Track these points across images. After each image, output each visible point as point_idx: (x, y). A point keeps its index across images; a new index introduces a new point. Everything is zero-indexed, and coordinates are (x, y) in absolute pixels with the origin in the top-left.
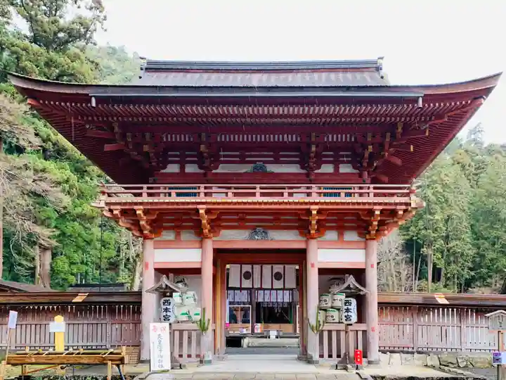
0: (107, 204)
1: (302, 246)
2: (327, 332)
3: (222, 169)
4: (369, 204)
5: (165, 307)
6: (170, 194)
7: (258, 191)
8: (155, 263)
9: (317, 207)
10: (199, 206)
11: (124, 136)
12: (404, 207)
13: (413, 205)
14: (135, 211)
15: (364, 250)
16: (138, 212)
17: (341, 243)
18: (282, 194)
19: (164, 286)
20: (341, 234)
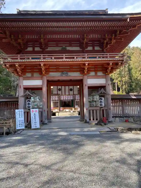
0: (4, 62)
1: (81, 78)
2: (92, 111)
3: (49, 49)
4: (108, 61)
5: (28, 103)
6: (29, 58)
7: (64, 57)
8: (23, 86)
9: (88, 62)
10: (41, 63)
11: (10, 36)
12: (121, 62)
14: (15, 65)
15: (105, 79)
16: (16, 66)
17: (96, 77)
18: (74, 58)
19: (27, 95)
20: (96, 73)
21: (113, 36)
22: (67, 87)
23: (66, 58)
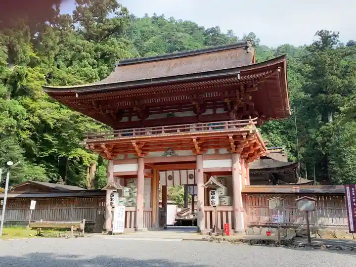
1: (193, 159)
2: (209, 212)
3: (151, 117)
4: (225, 133)
7: (163, 130)
9: (196, 137)
12: (246, 134)
13: (251, 132)
15: (230, 160)
17: (217, 156)
18: (176, 131)
20: (217, 151)
21: (238, 93)
22: (184, 172)
23: (166, 132)
